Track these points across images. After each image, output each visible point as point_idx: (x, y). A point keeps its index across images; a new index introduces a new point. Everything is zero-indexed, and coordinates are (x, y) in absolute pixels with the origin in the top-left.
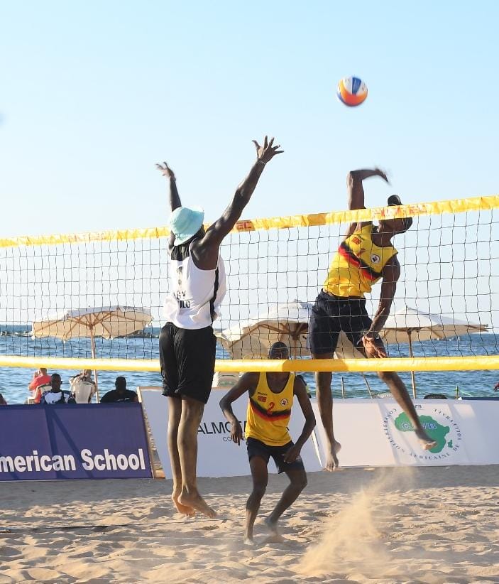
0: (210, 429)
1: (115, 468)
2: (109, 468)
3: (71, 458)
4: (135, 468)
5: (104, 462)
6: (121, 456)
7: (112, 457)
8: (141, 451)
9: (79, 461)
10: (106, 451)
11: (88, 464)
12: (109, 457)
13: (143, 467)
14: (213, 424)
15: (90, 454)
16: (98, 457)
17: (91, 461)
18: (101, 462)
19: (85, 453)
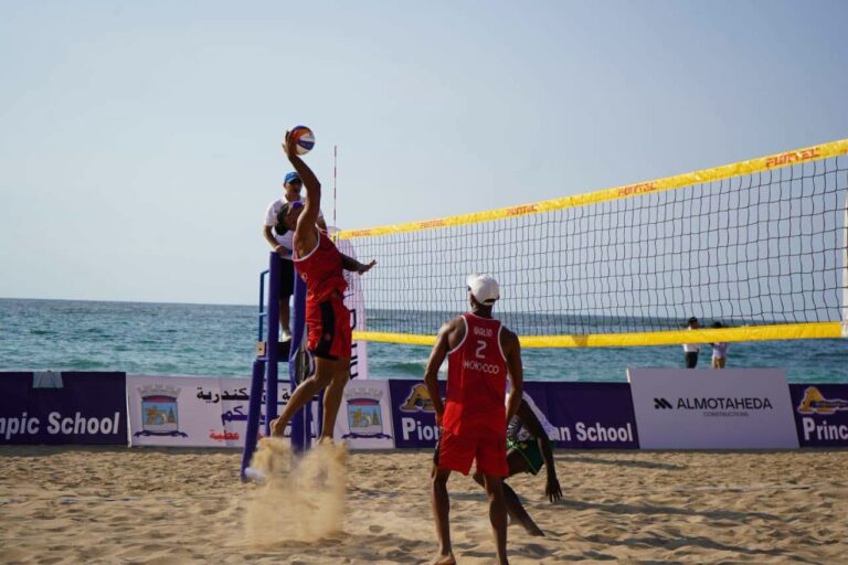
0: (692, 404)
1: (606, 439)
2: (600, 439)
3: (567, 429)
4: (624, 439)
5: (596, 434)
6: (611, 430)
7: (603, 430)
8: (629, 425)
9: (574, 432)
10: (598, 425)
11: (582, 435)
12: (601, 430)
13: (631, 439)
14: (696, 400)
15: (583, 426)
16: (591, 429)
17: (584, 433)
18: (593, 434)
19: (580, 426)
